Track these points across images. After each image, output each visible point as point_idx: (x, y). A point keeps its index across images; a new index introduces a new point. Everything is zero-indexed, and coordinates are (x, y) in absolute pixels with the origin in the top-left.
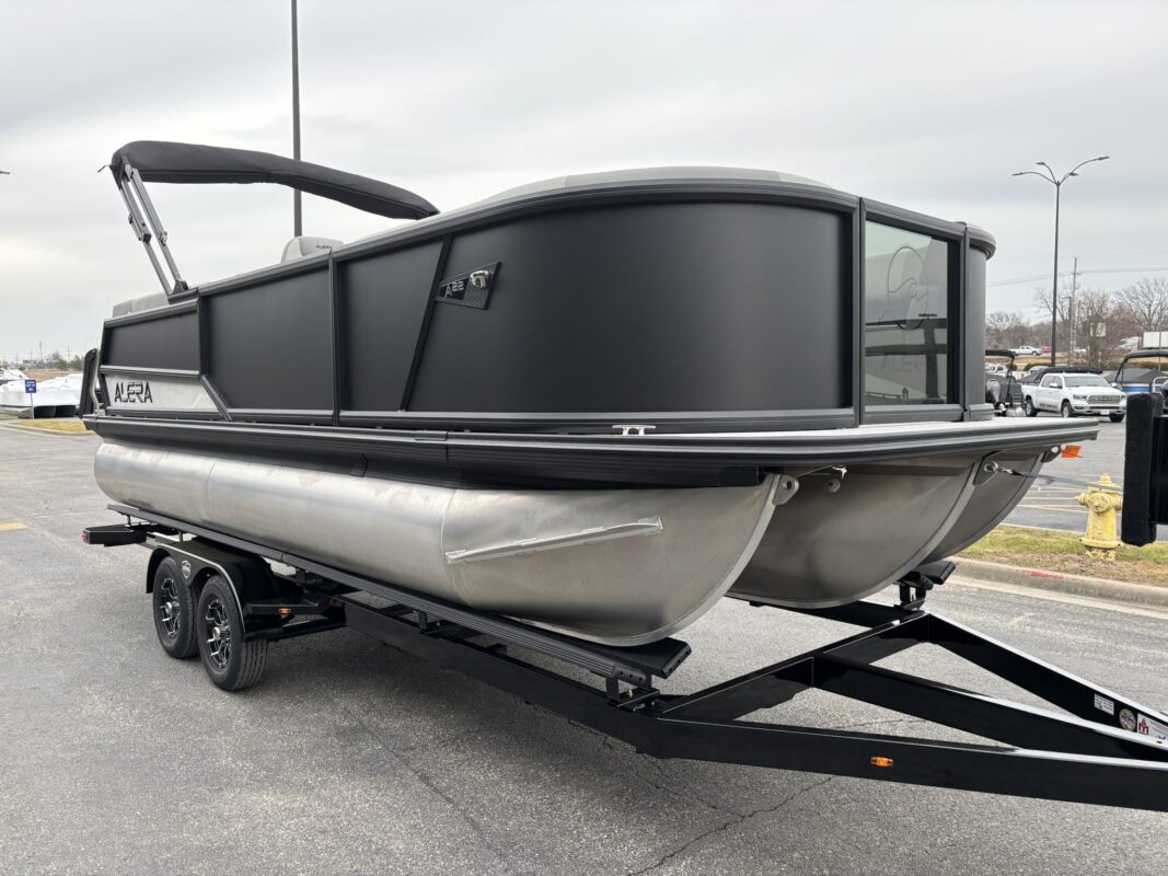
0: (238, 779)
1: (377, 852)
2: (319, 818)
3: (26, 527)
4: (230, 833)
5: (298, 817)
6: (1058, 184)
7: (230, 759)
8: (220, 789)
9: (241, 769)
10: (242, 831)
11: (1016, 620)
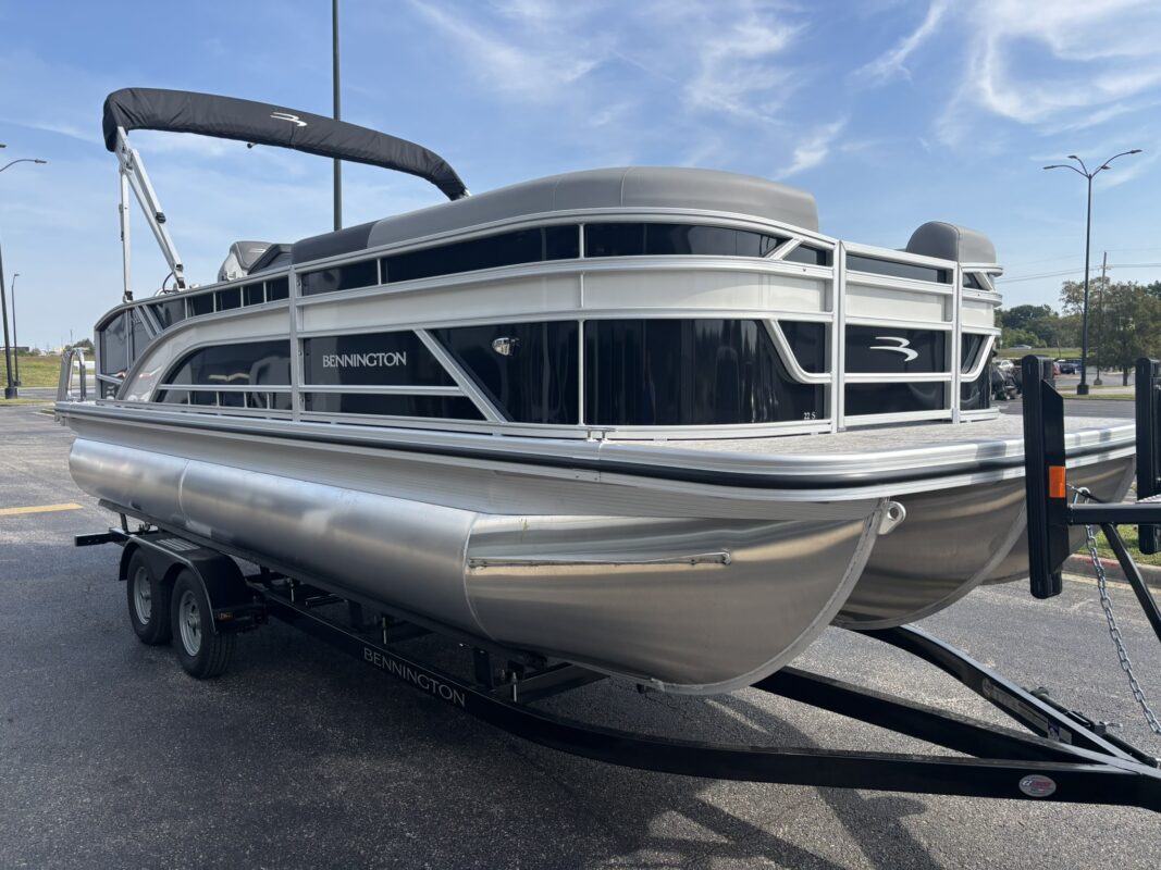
0: (331, 745)
1: (480, 815)
2: (417, 781)
3: (80, 507)
4: (333, 794)
5: (397, 781)
6: (1090, 177)
7: (320, 726)
8: (315, 755)
9: (333, 736)
10: (345, 793)
11: (1076, 607)
